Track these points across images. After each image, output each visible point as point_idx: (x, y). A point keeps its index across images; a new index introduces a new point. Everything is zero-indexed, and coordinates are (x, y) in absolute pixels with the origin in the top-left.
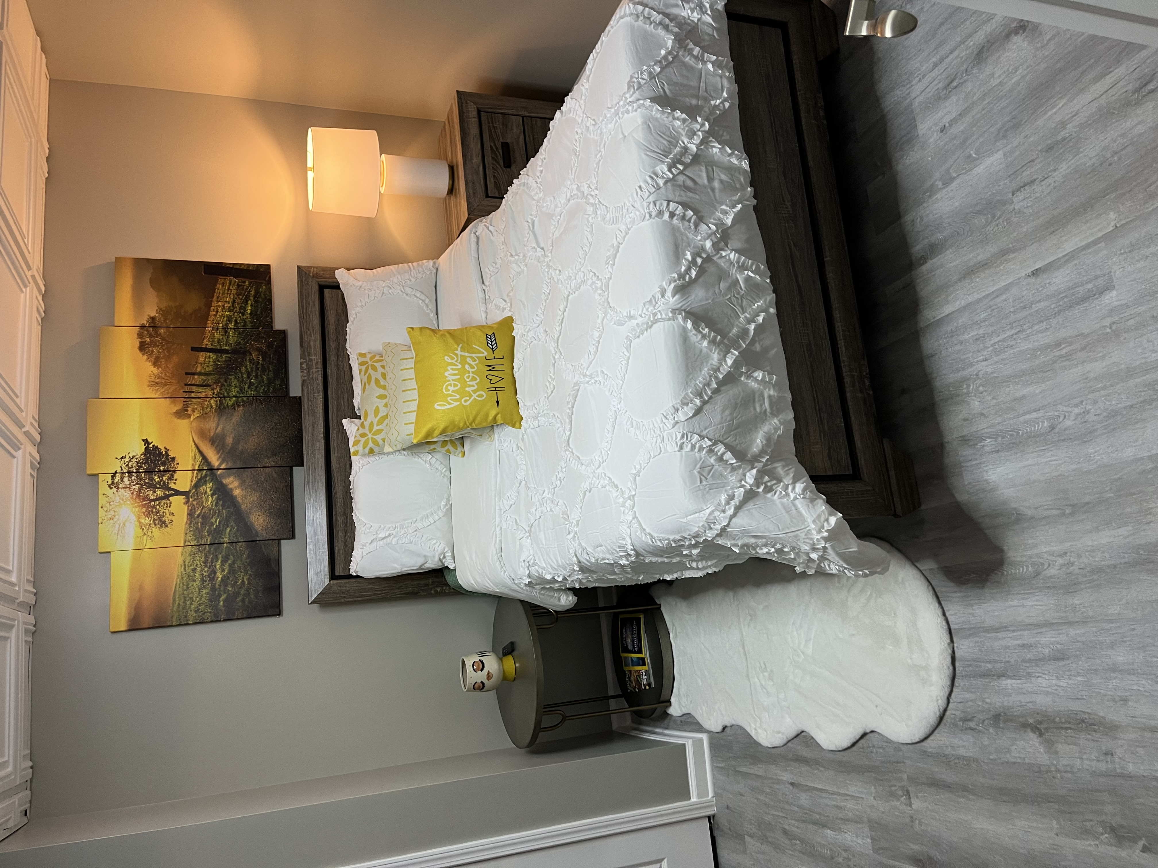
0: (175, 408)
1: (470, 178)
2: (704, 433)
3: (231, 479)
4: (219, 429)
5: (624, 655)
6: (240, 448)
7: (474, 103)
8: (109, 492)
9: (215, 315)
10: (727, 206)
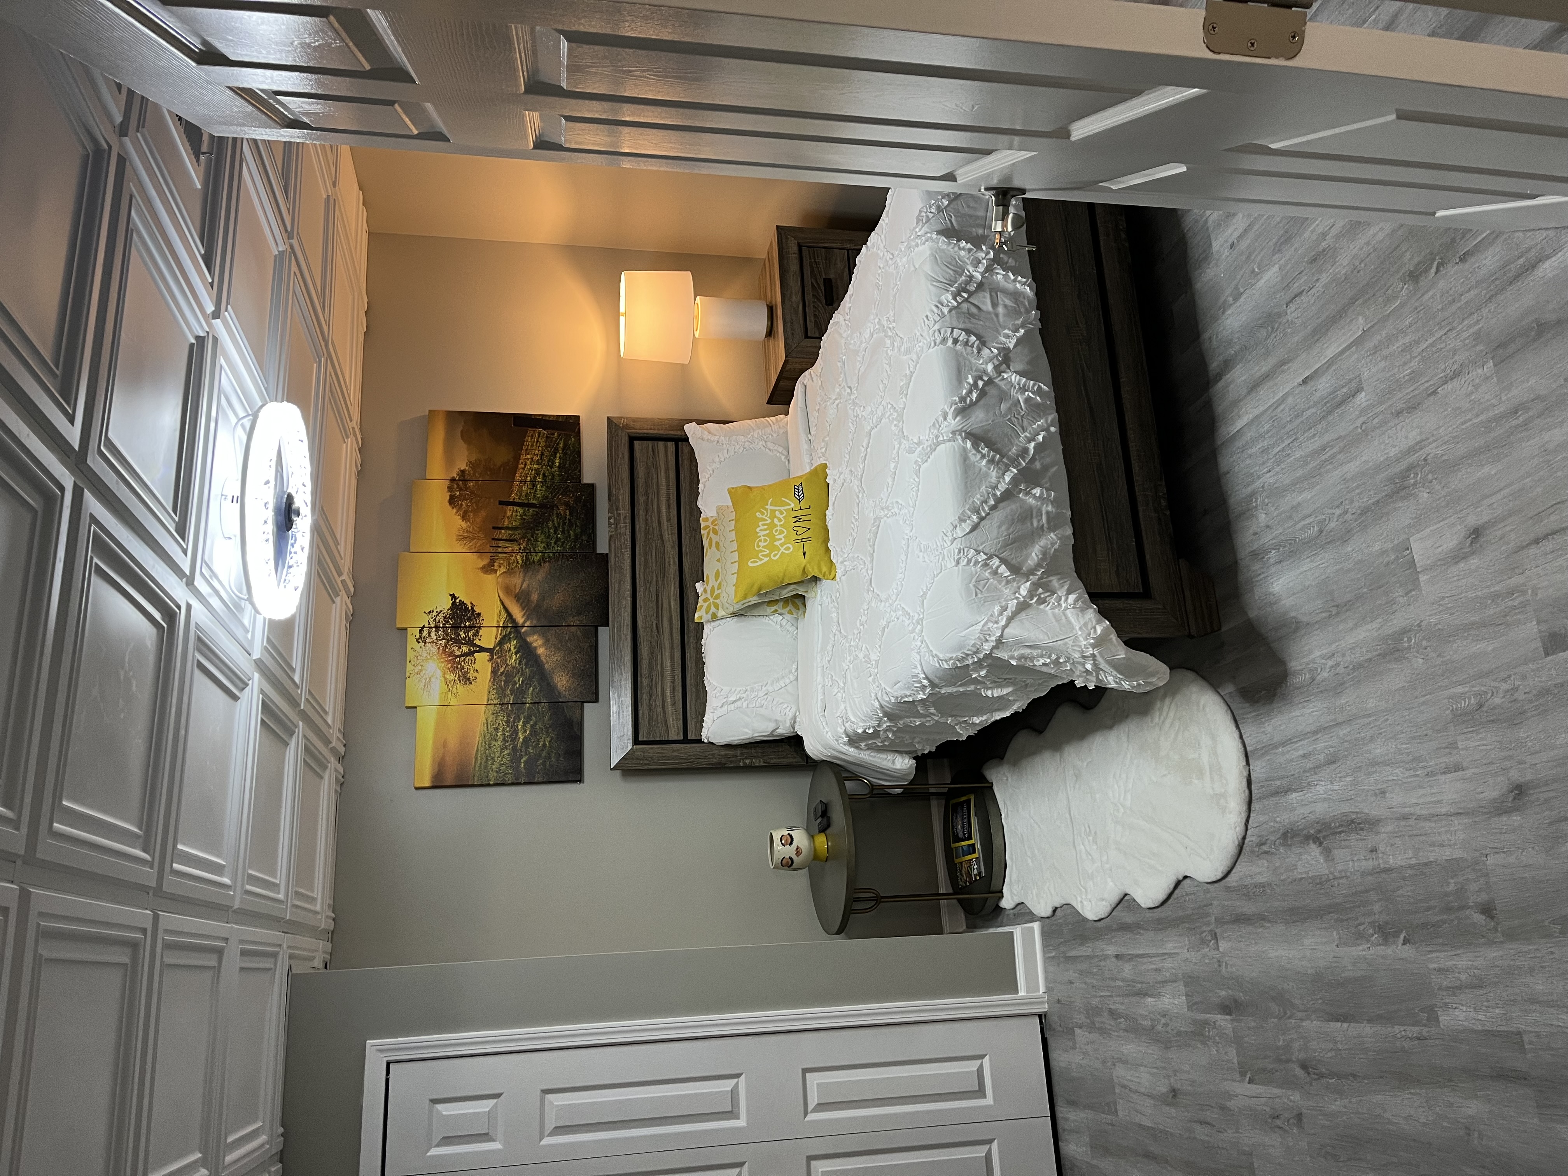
0: (482, 563)
1: (788, 318)
2: (981, 548)
3: (535, 637)
4: (525, 585)
5: (953, 845)
6: (545, 606)
7: (795, 238)
8: (417, 646)
9: (524, 469)
10: (1009, 329)
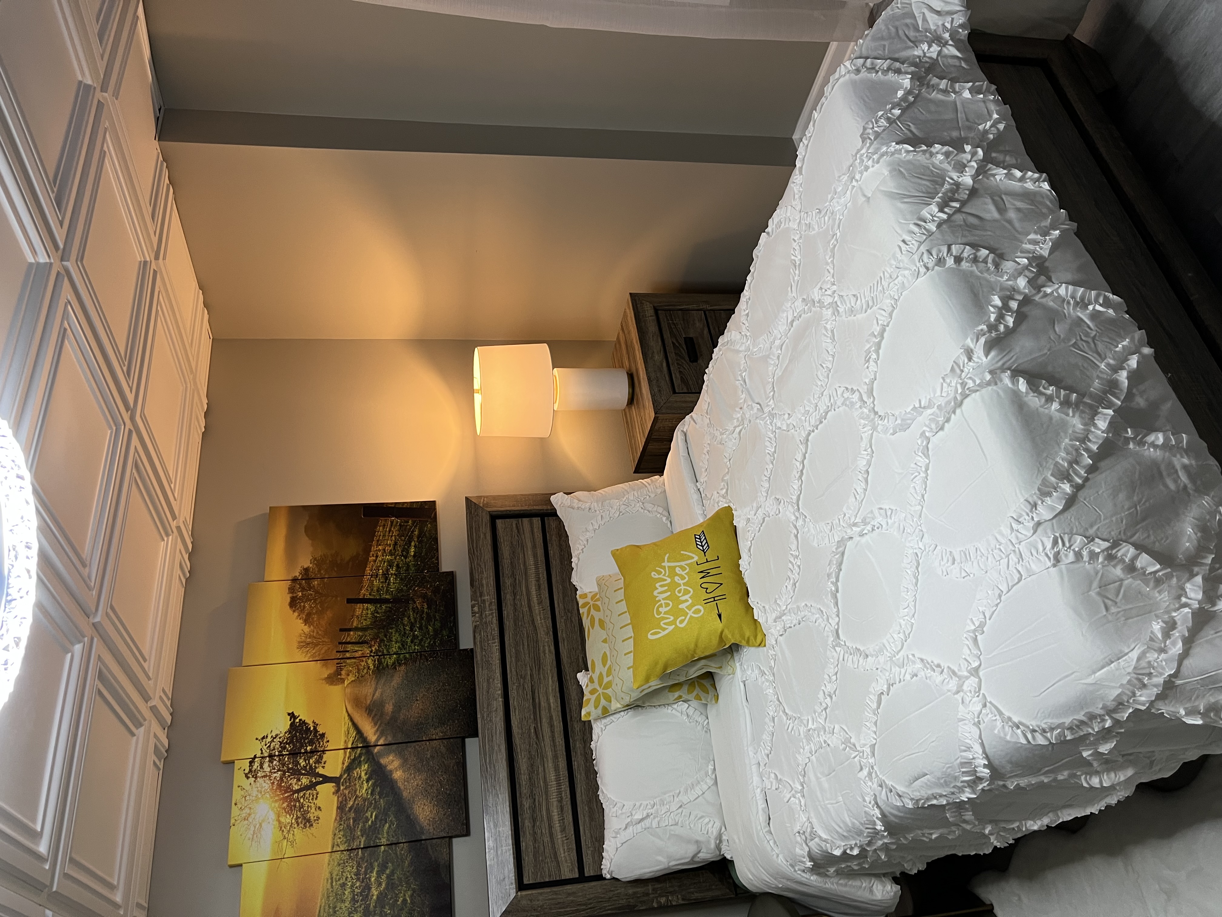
0: (326, 673)
2: (1091, 532)
3: (391, 758)
4: (377, 694)
7: (650, 303)
8: (245, 783)
10: (1036, 233)
